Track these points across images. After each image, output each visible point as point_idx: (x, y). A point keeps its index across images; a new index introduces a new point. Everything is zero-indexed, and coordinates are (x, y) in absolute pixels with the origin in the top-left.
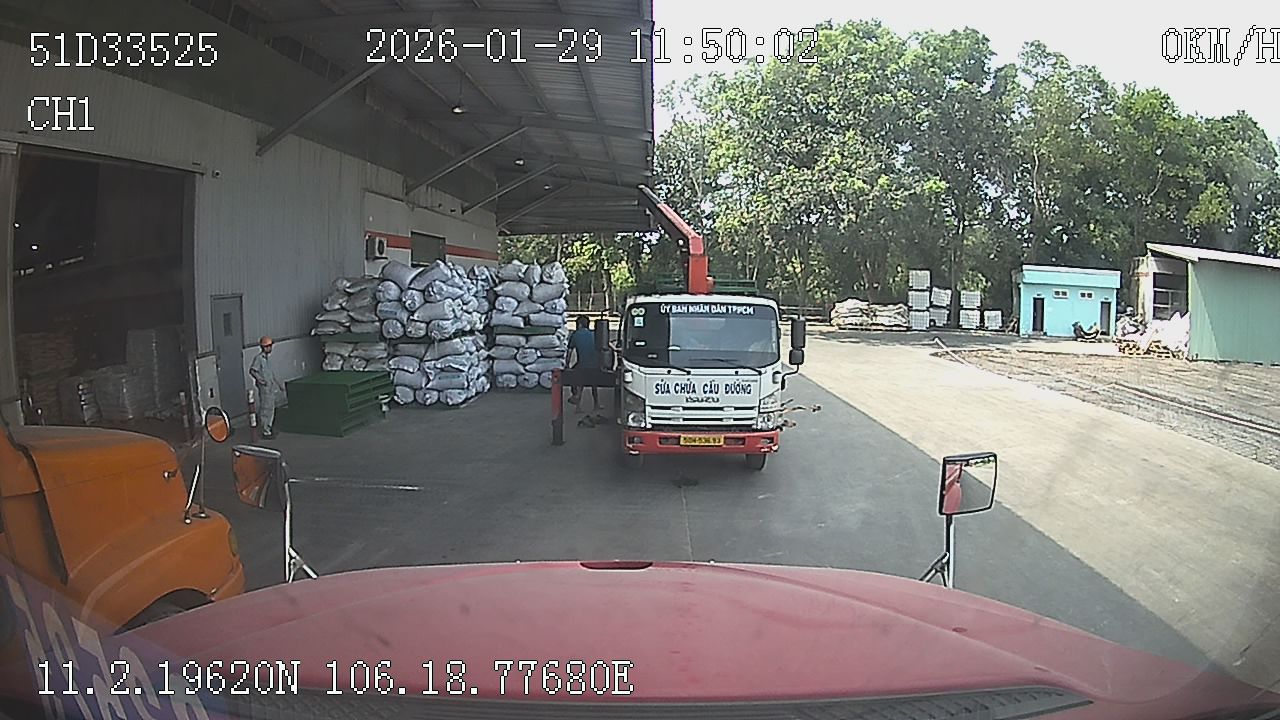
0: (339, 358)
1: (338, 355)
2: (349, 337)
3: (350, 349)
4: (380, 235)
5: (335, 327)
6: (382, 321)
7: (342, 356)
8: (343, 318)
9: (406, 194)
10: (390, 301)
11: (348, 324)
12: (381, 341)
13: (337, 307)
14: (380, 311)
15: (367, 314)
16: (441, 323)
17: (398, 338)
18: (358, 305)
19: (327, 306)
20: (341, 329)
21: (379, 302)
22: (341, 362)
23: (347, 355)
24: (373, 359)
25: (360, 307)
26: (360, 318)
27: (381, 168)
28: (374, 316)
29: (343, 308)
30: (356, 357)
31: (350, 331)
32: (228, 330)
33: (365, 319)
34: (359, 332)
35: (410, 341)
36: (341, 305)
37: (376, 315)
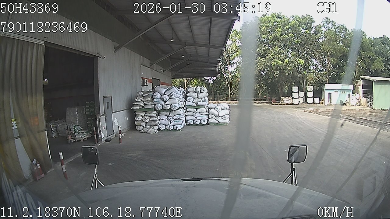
0: (141, 116)
1: (140, 115)
2: (143, 109)
3: (144, 113)
4: (146, 78)
5: (139, 107)
6: (155, 105)
7: (142, 116)
8: (142, 104)
9: (151, 66)
10: (158, 98)
11: (143, 106)
12: (155, 110)
13: (140, 100)
14: (155, 101)
15: (150, 102)
16: (175, 105)
17: (161, 110)
18: (147, 100)
19: (137, 100)
20: (141, 107)
21: (154, 99)
22: (142, 117)
23: (143, 115)
24: (152, 116)
25: (148, 100)
26: (148, 103)
27: (145, 58)
28: (152, 103)
29: (142, 101)
30: (147, 116)
31: (144, 108)
32: (108, 108)
33: (149, 104)
34: (147, 108)
35: (165, 110)
36: (141, 99)
37: (153, 103)
